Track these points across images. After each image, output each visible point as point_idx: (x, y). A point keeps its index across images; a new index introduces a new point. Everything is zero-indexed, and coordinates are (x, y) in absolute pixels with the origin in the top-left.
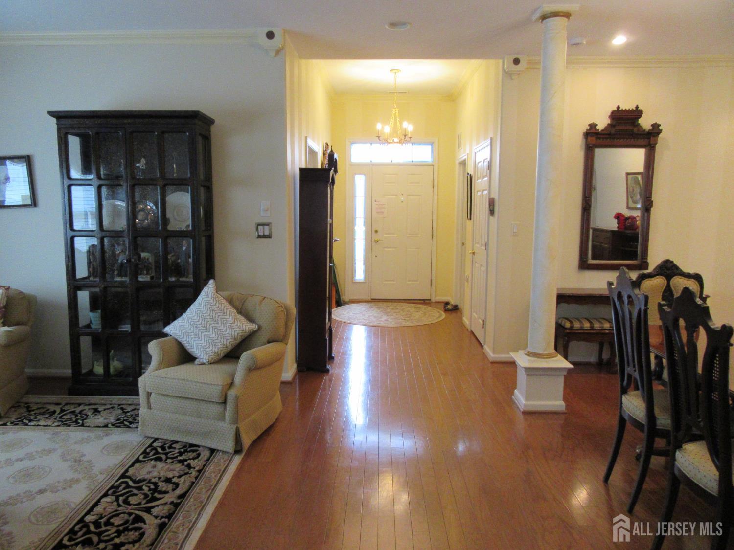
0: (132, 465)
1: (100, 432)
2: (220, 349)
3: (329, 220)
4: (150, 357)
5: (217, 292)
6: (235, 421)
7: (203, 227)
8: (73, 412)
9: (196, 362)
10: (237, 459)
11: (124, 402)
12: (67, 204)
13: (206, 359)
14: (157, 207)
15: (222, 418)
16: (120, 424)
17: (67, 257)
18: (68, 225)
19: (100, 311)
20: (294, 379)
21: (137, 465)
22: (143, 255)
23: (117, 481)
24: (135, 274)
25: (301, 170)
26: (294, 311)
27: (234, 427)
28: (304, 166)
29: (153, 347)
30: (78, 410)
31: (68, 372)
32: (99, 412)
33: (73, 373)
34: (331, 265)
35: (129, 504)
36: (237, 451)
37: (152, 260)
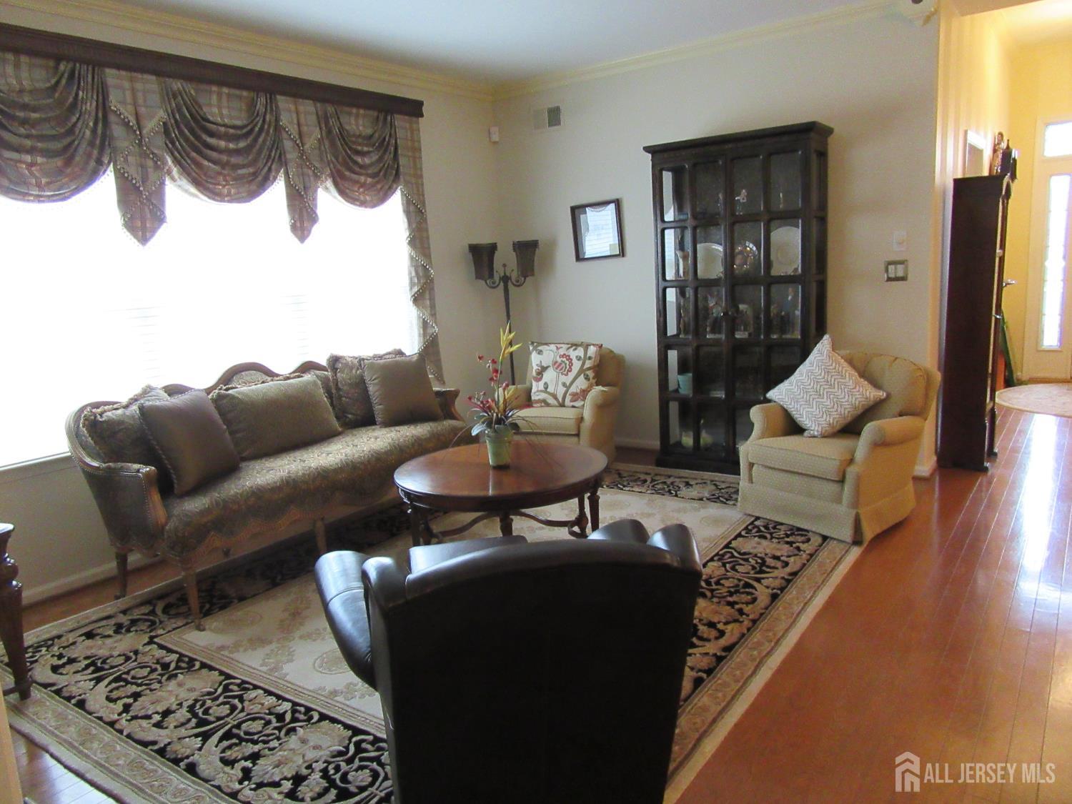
0: (735, 538)
1: (696, 504)
2: (835, 420)
3: (998, 251)
4: (752, 425)
5: (833, 350)
6: (855, 504)
7: (814, 270)
8: (665, 483)
9: (806, 434)
10: (855, 552)
11: (717, 479)
12: (660, 250)
13: (818, 431)
14: (759, 248)
15: (838, 500)
16: (714, 499)
17: (658, 311)
18: (660, 275)
19: (691, 375)
20: (932, 475)
21: (740, 539)
22: (742, 307)
23: (721, 550)
24: (732, 331)
25: (956, 181)
26: (938, 377)
27: (853, 512)
28: (960, 176)
29: (756, 413)
30: (669, 481)
31: (656, 444)
32: (691, 485)
33: (661, 443)
34: (998, 317)
35: (736, 571)
36: (857, 542)
37: (750, 313)
